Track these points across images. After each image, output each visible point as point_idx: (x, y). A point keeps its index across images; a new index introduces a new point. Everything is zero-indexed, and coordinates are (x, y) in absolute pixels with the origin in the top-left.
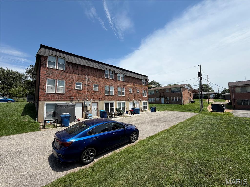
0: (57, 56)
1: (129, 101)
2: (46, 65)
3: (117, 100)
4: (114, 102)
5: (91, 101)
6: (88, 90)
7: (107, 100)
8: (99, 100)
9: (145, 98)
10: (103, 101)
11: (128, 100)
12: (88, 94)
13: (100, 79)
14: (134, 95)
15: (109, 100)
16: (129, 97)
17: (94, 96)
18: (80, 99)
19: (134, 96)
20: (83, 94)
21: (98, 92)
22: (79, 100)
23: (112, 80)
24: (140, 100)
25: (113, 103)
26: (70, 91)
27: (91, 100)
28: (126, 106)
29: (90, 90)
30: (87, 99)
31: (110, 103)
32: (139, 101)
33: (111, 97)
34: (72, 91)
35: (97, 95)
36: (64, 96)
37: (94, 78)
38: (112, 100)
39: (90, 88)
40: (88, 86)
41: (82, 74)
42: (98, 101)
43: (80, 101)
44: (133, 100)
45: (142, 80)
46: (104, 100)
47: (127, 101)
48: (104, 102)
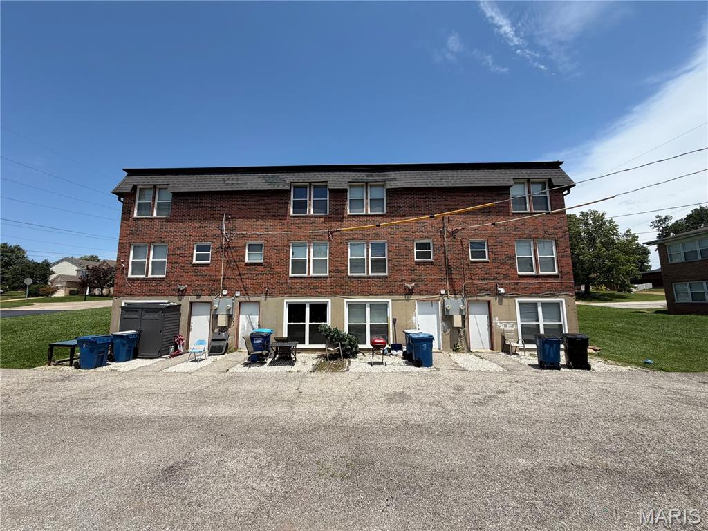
0: (155, 186)
1: (413, 297)
2: (130, 212)
3: (344, 294)
4: (329, 300)
5: (237, 297)
6: (228, 263)
7: (297, 294)
8: (266, 295)
9: (540, 280)
10: (280, 299)
11: (410, 293)
12: (228, 274)
13: (271, 222)
14: (449, 268)
15: (305, 295)
16: (412, 281)
17: (247, 282)
18: (202, 290)
19: (450, 273)
20: (211, 276)
21: (260, 268)
22: (200, 295)
23: (323, 220)
24: (498, 294)
25: (324, 306)
26: (179, 271)
27: (238, 294)
28: (394, 321)
29: (235, 262)
30: (225, 292)
31: (312, 306)
32: (487, 298)
33: (315, 283)
34: (182, 268)
35: (259, 279)
36: (163, 283)
37: (249, 222)
38: (321, 295)
39: (235, 257)
40: (229, 252)
41: (213, 218)
42: (261, 299)
43: (203, 298)
44: (443, 292)
45: (508, 188)
46: (284, 294)
47: (403, 297)
48: (285, 301)
